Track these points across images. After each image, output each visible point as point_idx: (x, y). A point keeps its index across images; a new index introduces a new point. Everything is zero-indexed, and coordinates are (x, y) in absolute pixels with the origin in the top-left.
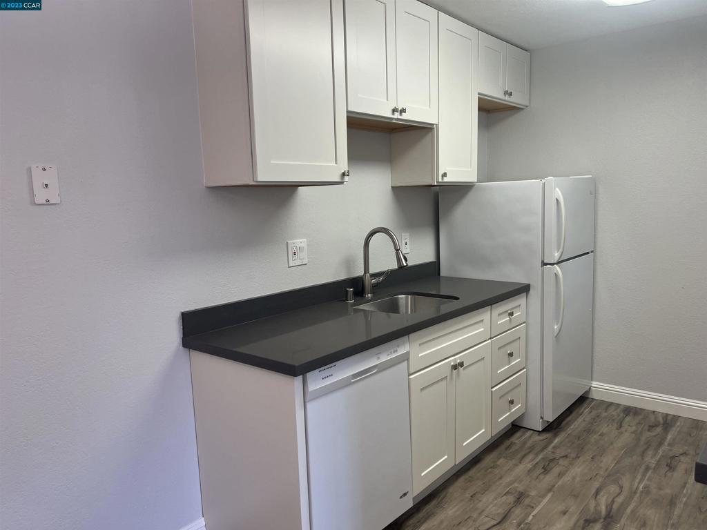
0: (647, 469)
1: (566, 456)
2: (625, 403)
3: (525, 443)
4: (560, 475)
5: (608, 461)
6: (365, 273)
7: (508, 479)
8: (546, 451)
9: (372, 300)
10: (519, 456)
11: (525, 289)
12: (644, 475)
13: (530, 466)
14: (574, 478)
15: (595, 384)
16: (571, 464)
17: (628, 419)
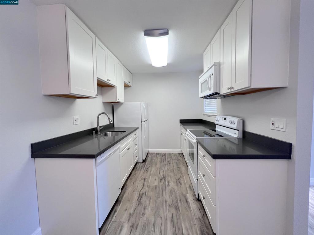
0: (166, 165)
1: (150, 167)
2: (156, 152)
3: (140, 166)
4: (151, 171)
5: (158, 165)
6: (98, 126)
7: (140, 176)
8: (145, 167)
9: (100, 134)
10: (140, 170)
11: (137, 128)
12: (166, 166)
13: (143, 171)
14: (154, 171)
15: (150, 149)
16: (152, 168)
17: (158, 155)
